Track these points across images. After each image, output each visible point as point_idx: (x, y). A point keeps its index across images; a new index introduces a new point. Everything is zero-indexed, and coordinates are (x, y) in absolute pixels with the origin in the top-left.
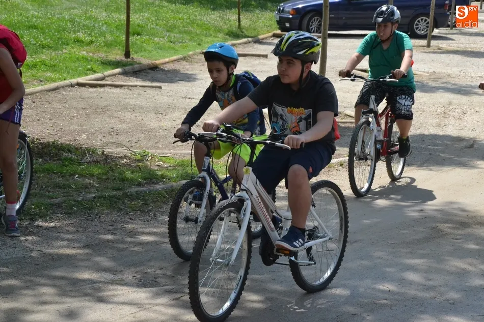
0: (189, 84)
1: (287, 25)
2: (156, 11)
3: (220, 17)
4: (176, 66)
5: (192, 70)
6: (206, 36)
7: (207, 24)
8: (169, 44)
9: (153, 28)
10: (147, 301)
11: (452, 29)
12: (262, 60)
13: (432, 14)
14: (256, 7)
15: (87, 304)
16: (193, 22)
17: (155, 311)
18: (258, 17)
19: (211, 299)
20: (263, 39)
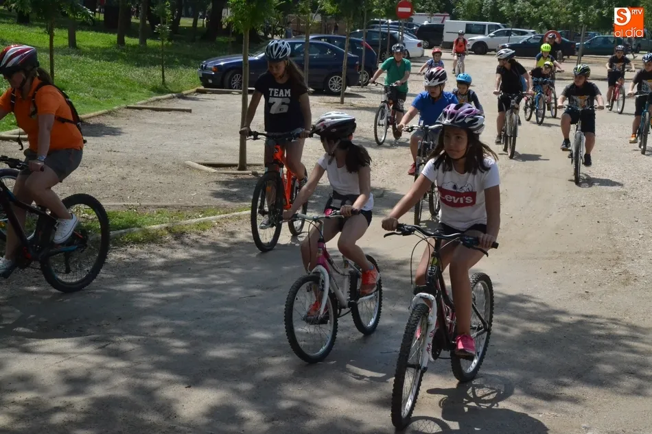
0: (115, 138)
1: (210, 81)
2: (80, 67)
3: (144, 73)
4: (102, 120)
5: (117, 124)
6: (131, 91)
7: (131, 80)
8: (93, 99)
9: (78, 83)
10: (72, 351)
11: (362, 87)
12: (187, 115)
13: (344, 73)
14: (180, 64)
15: (11, 355)
16: (117, 78)
17: (80, 360)
18: (182, 74)
19: (136, 346)
20: (187, 94)
